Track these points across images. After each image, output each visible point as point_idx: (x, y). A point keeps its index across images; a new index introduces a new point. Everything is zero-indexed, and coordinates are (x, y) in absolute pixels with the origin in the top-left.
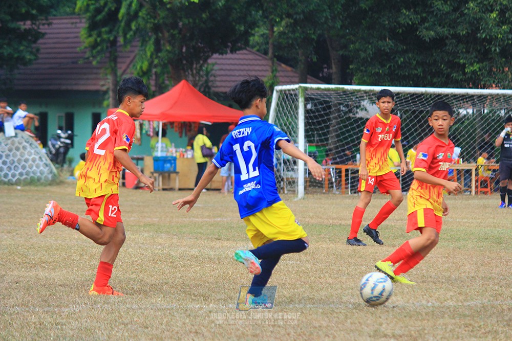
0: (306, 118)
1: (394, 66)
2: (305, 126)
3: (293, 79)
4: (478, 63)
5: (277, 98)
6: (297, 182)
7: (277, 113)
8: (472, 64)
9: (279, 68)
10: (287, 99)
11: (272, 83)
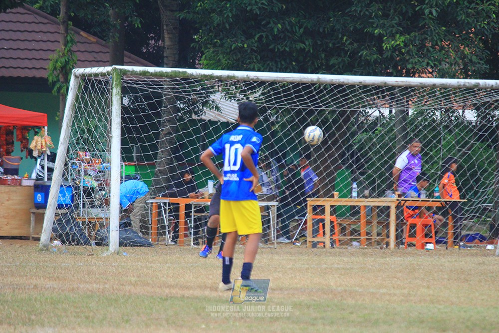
0: (123, 120)
1: (267, 37)
2: (123, 133)
3: (99, 57)
4: (401, 34)
5: (77, 87)
6: (108, 227)
7: (76, 112)
8: (393, 36)
9: (76, 38)
10: (93, 89)
11: (67, 63)
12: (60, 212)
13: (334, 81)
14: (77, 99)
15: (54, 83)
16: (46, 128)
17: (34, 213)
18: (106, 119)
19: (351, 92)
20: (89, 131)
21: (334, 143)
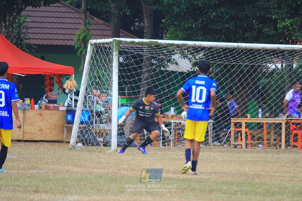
0: (120, 71)
1: (207, 20)
2: (119, 79)
3: (106, 33)
4: (289, 18)
5: (92, 51)
6: (111, 136)
7: (91, 66)
8: (283, 20)
9: (91, 22)
10: (101, 52)
11: (86, 36)
12: (82, 126)
13: (247, 47)
14: (92, 58)
15: (78, 49)
16: (73, 75)
17: (66, 127)
18: (109, 70)
19: (258, 54)
20: (99, 77)
21: (247, 85)
